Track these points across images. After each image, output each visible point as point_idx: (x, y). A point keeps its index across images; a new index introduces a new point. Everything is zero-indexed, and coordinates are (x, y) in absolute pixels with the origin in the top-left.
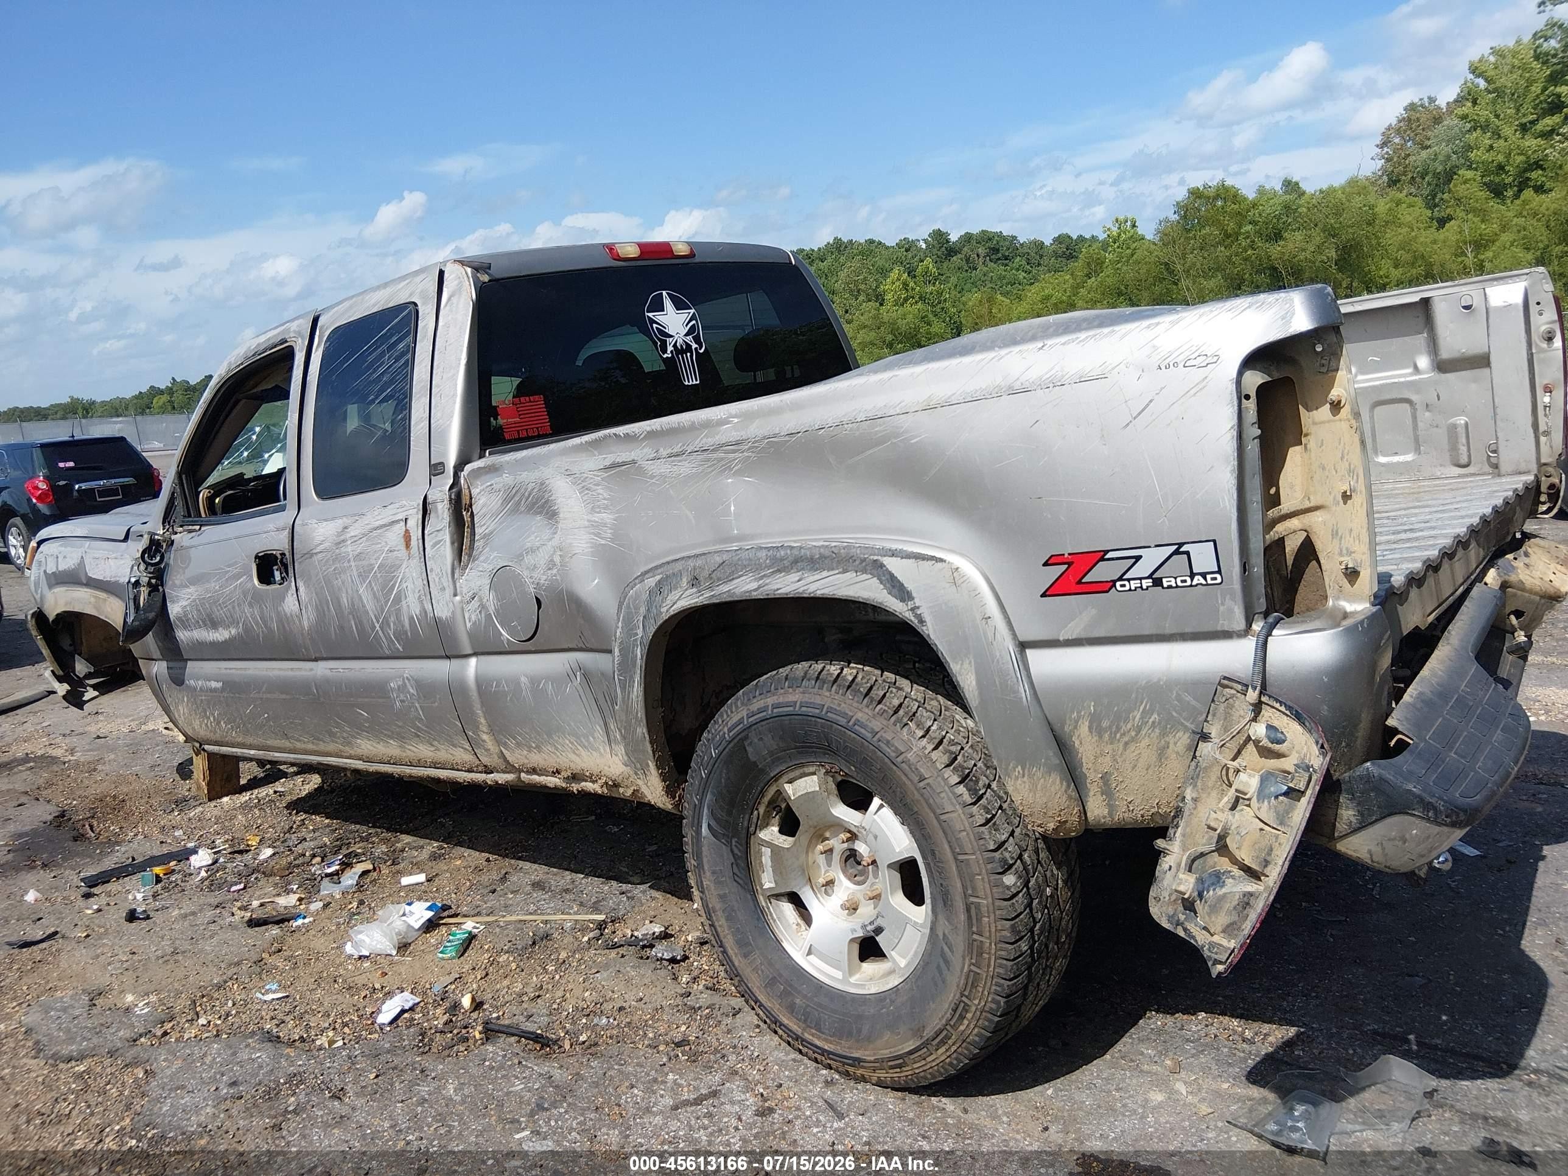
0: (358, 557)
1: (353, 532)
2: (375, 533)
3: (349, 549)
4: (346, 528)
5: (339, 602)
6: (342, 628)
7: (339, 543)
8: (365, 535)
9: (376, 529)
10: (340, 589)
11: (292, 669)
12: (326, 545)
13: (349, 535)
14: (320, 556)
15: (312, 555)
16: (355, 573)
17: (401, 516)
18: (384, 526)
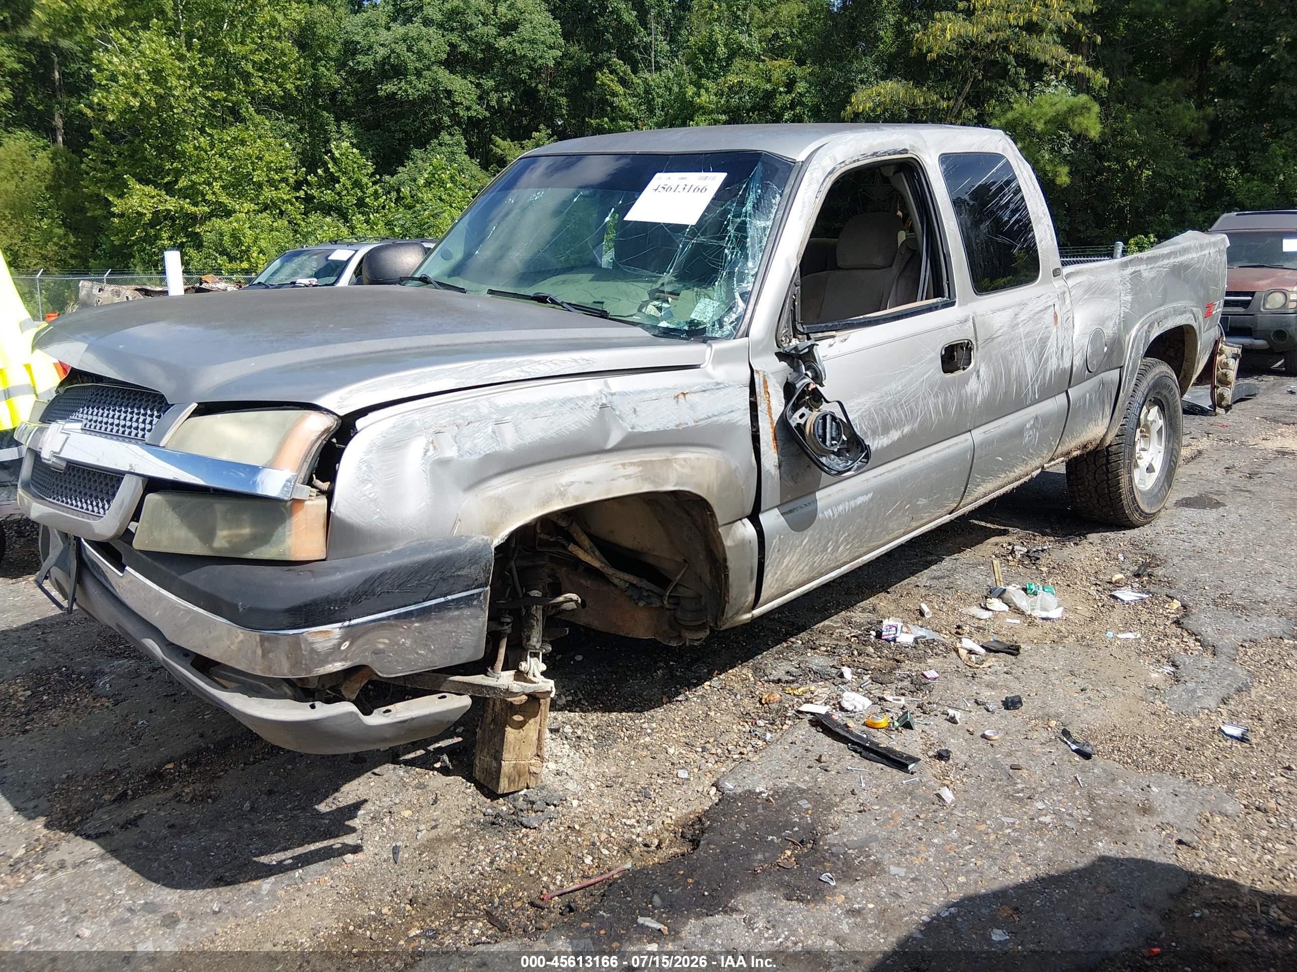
0: (1027, 335)
1: (1022, 317)
2: (1037, 317)
3: (1021, 330)
4: (1016, 315)
5: (1010, 371)
6: (1006, 393)
7: (1014, 326)
8: (1030, 318)
9: (1037, 313)
10: (1012, 363)
11: (949, 447)
12: (1005, 329)
13: (1019, 320)
14: (1000, 338)
15: (993, 339)
16: (1024, 347)
17: (1051, 303)
18: (1042, 311)
